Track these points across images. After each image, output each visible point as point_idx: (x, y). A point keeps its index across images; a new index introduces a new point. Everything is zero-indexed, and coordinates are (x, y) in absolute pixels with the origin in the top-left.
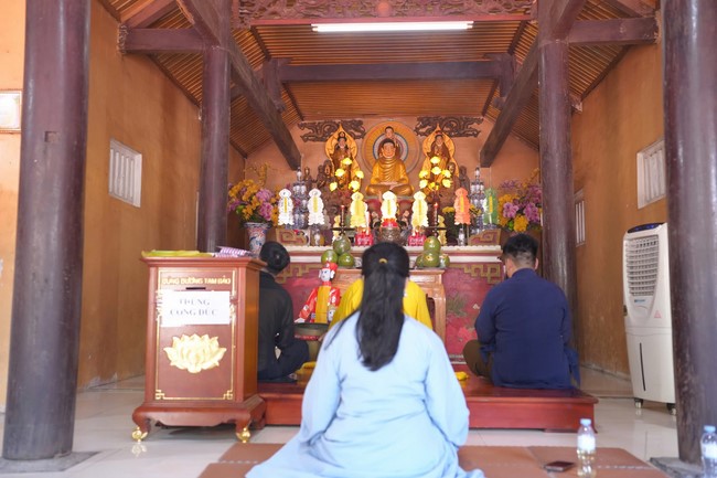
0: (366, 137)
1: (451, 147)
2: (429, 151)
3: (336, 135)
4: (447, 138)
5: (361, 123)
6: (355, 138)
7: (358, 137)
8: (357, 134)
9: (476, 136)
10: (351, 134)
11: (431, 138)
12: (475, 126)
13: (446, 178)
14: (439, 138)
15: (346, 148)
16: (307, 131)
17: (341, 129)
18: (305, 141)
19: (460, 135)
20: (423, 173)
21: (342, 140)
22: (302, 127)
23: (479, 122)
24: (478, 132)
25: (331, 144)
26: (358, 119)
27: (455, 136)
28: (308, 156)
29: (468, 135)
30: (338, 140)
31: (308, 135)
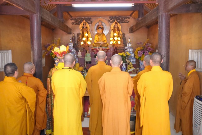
0: (93, 23)
1: (120, 27)
2: (113, 28)
3: (83, 23)
4: (119, 24)
5: (91, 18)
6: (89, 23)
7: (90, 23)
8: (90, 22)
9: (128, 23)
10: (87, 22)
11: (114, 24)
12: (127, 19)
13: (119, 40)
14: (116, 24)
15: (86, 27)
16: (73, 21)
17: (84, 21)
18: (73, 24)
19: (123, 23)
20: (111, 39)
21: (85, 25)
22: (71, 20)
23: (129, 18)
24: (129, 22)
25: (81, 26)
26: (90, 17)
27: (121, 23)
28: (74, 29)
29: (125, 23)
30: (84, 24)
31: (74, 22)
